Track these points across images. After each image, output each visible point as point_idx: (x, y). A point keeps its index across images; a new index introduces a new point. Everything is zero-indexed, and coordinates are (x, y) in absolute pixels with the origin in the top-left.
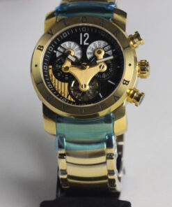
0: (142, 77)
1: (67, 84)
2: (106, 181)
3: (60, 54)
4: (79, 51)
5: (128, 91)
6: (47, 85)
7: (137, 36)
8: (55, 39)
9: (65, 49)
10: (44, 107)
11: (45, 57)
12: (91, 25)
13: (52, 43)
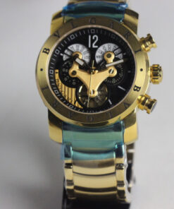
0: (154, 82)
1: (74, 90)
2: (115, 192)
3: (67, 58)
4: (88, 55)
5: (139, 97)
6: (53, 90)
7: (150, 39)
8: (62, 42)
9: (72, 52)
10: (50, 113)
11: (51, 61)
12: (100, 27)
13: (59, 45)
